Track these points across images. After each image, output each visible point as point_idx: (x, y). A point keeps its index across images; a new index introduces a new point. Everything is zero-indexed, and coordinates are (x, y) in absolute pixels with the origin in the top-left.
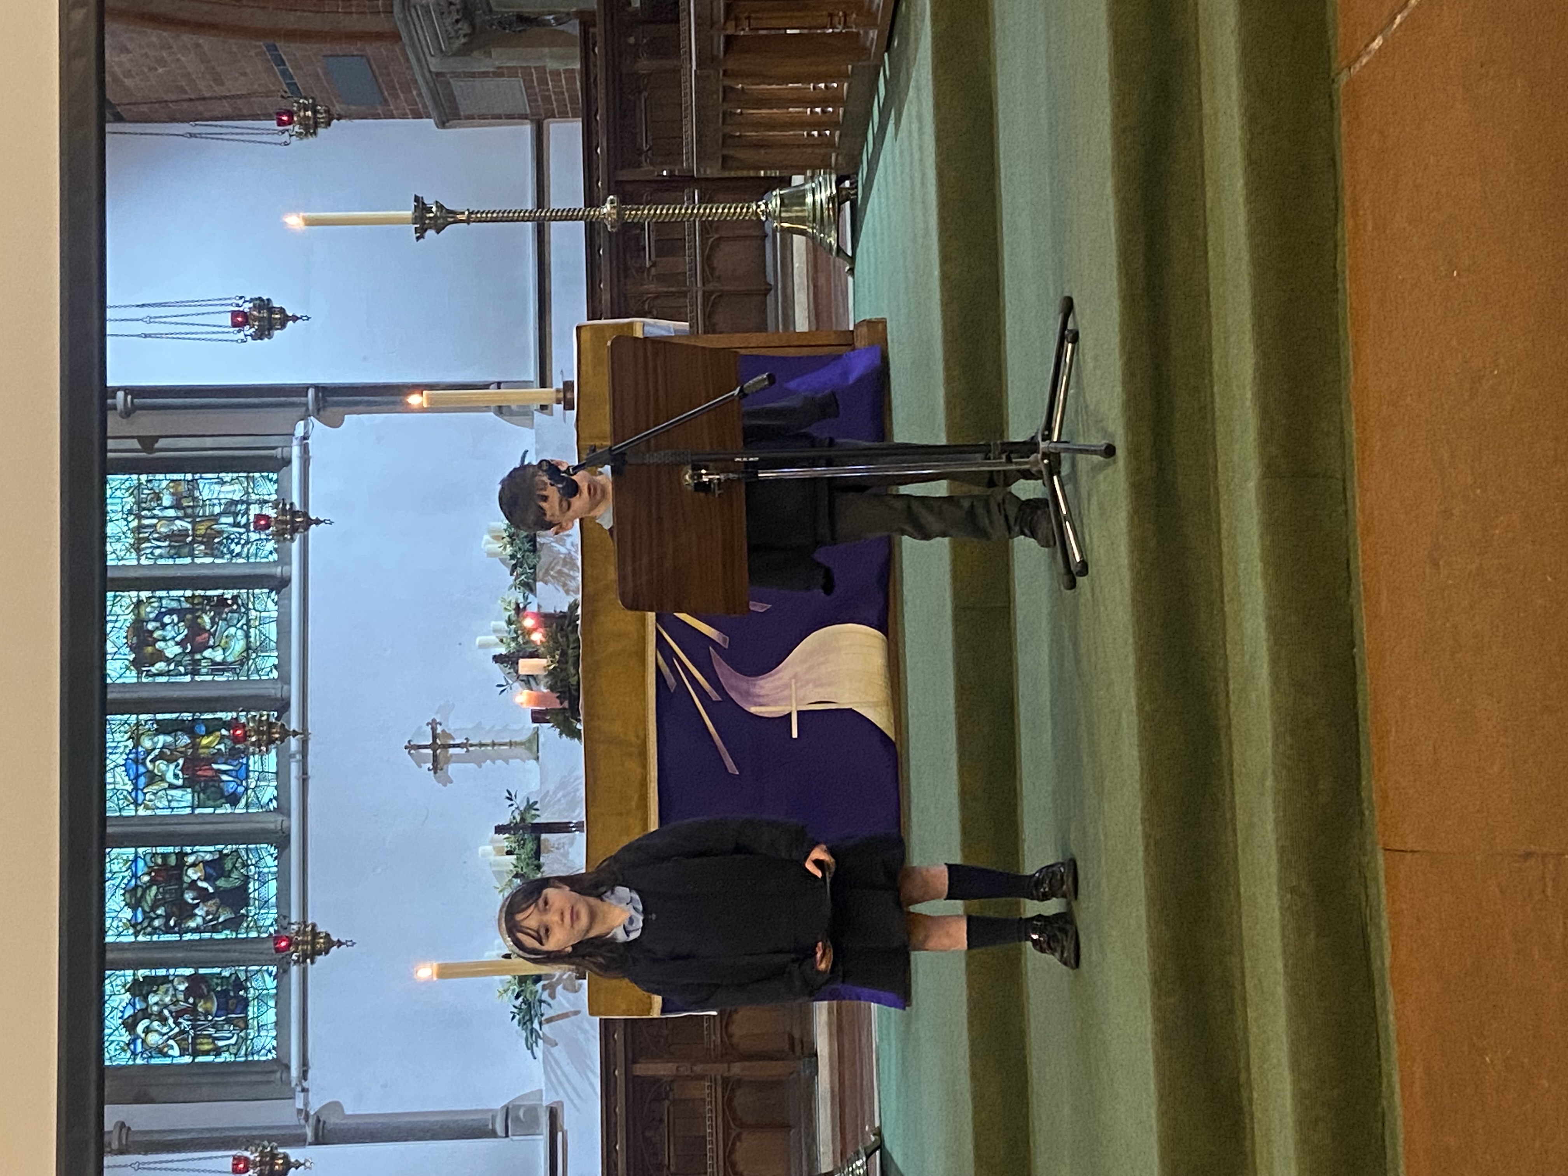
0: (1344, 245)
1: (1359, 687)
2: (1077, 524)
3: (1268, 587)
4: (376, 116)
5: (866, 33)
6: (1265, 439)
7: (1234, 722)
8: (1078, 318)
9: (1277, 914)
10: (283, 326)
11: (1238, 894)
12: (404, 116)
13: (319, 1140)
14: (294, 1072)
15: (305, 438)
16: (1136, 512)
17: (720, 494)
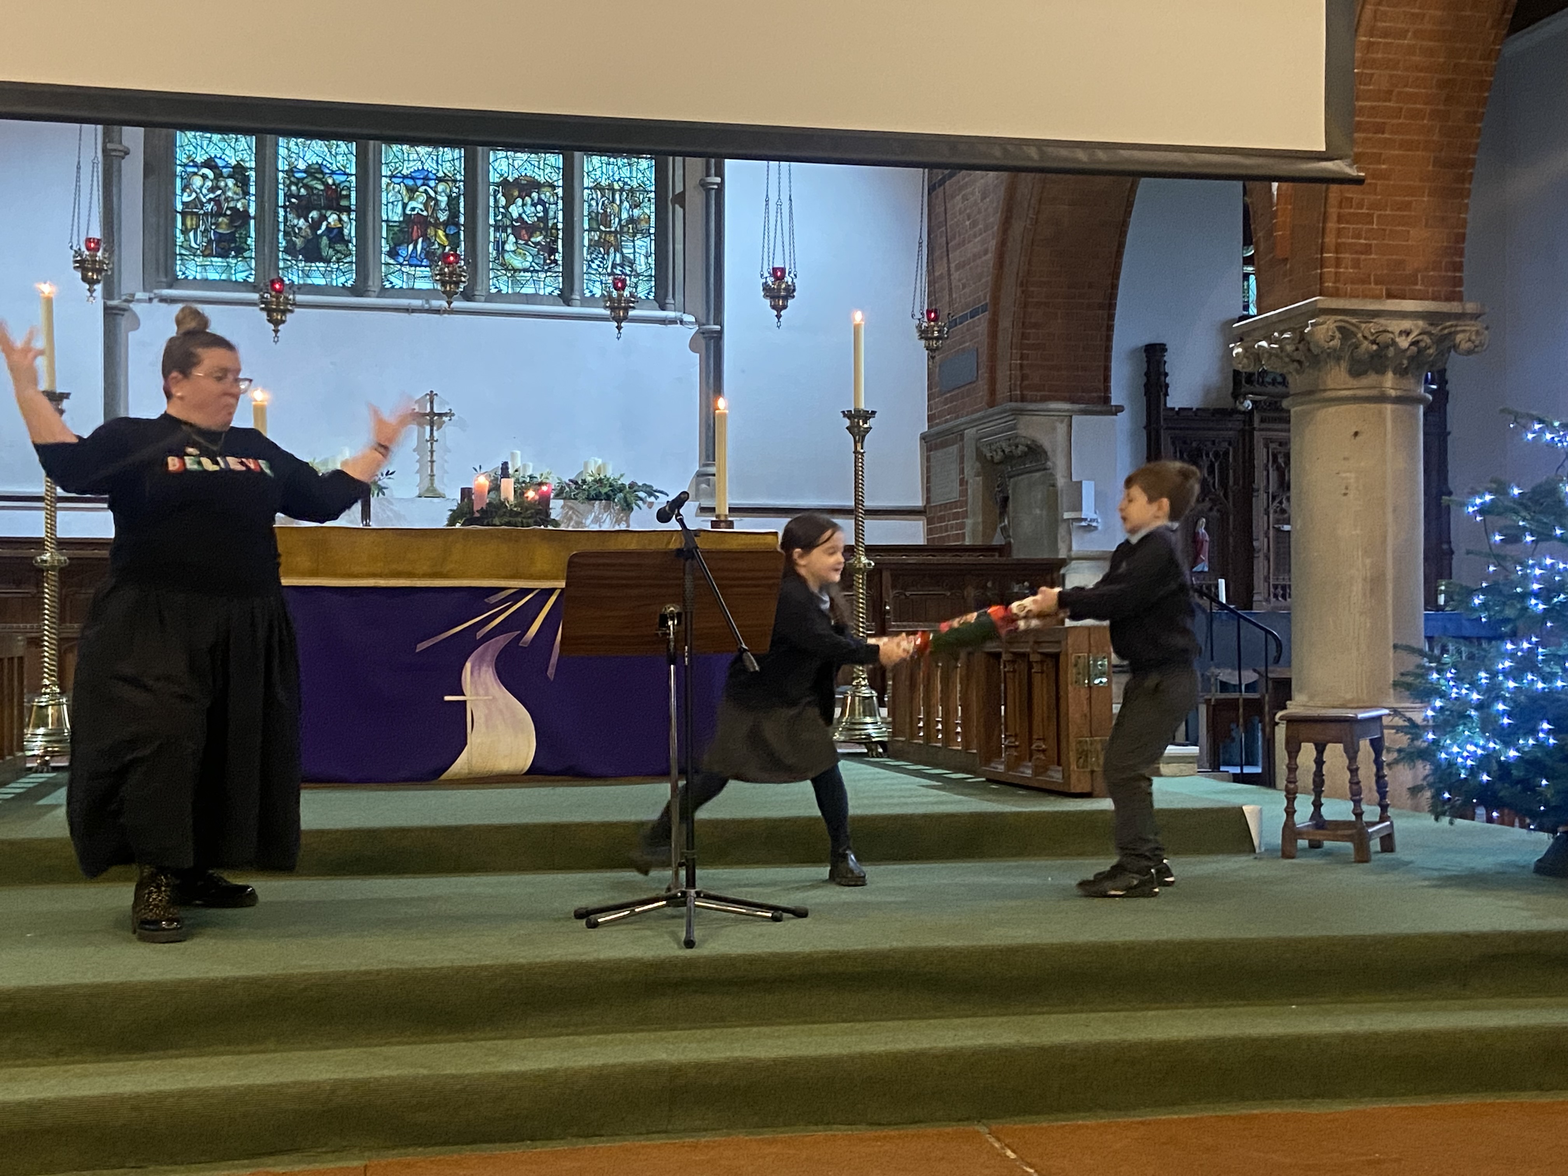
0: (852, 1130)
1: (498, 1145)
2: (628, 920)
3: (582, 1070)
4: (930, 388)
5: (1002, 763)
6: (702, 1067)
7: (469, 1044)
8: (793, 921)
9: (312, 1078)
10: (773, 307)
11: (328, 1048)
12: (930, 408)
13: (106, 308)
14: (165, 292)
15: (682, 322)
16: (640, 964)
17: (658, 634)
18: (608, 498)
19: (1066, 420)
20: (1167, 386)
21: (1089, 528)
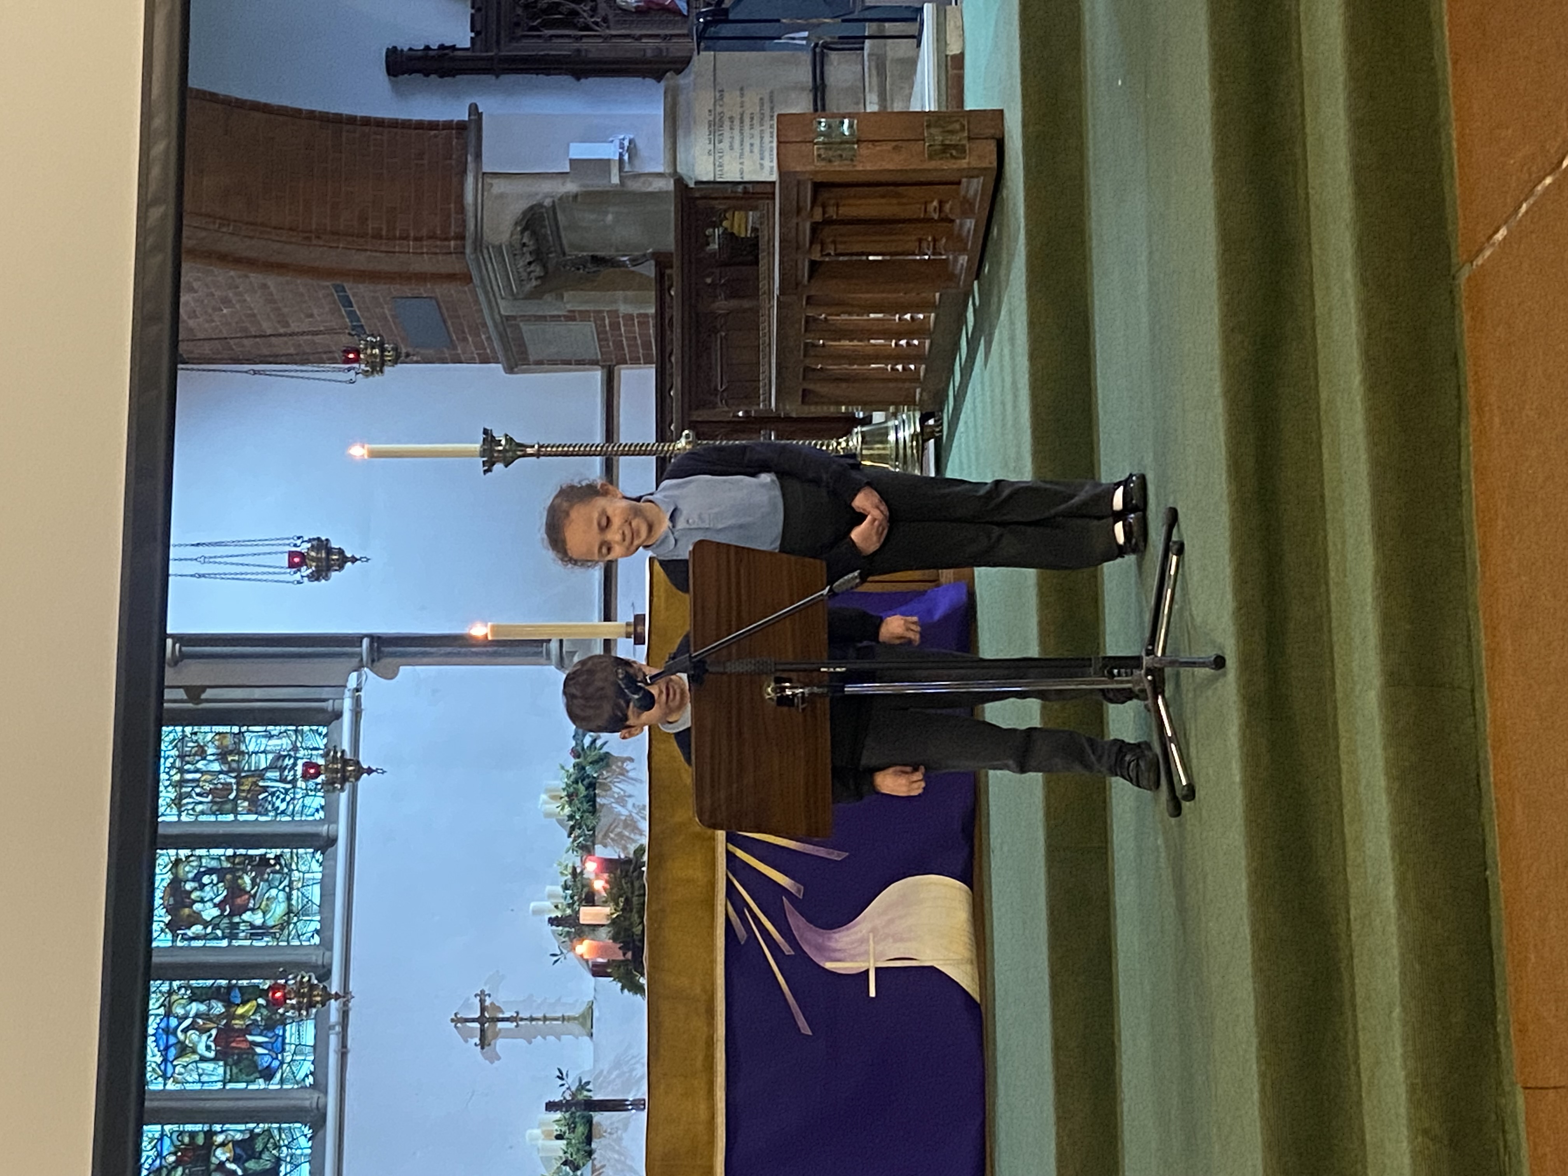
0: (1468, 446)
1: (1493, 913)
3: (1393, 802)
4: (443, 361)
5: (956, 260)
6: (1387, 643)
7: (1356, 954)
8: (1184, 528)
9: (1407, 1160)
10: (341, 567)
12: (471, 361)
15: (358, 690)
16: (1248, 726)
17: (803, 709)
18: (592, 786)
19: (488, 180)
20: (442, 47)
21: (632, 149)
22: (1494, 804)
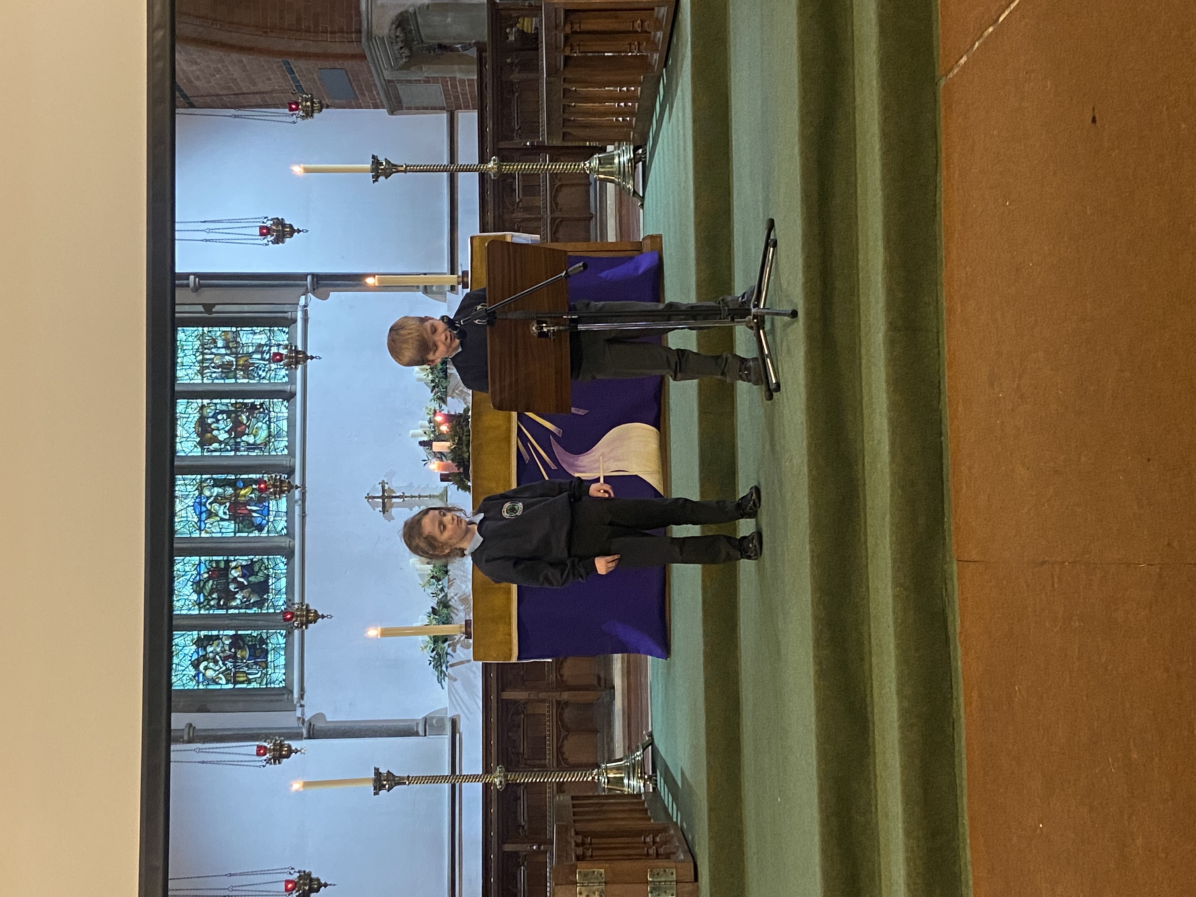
0: (941, 187)
1: (945, 461)
2: (774, 360)
3: (889, 398)
4: (351, 107)
5: (652, 55)
6: (890, 306)
7: (867, 482)
8: (777, 231)
9: (890, 600)
10: (291, 236)
11: (868, 587)
12: (368, 107)
13: (309, 737)
14: (296, 695)
15: (306, 306)
16: (810, 353)
17: (554, 339)
22: (947, 400)
